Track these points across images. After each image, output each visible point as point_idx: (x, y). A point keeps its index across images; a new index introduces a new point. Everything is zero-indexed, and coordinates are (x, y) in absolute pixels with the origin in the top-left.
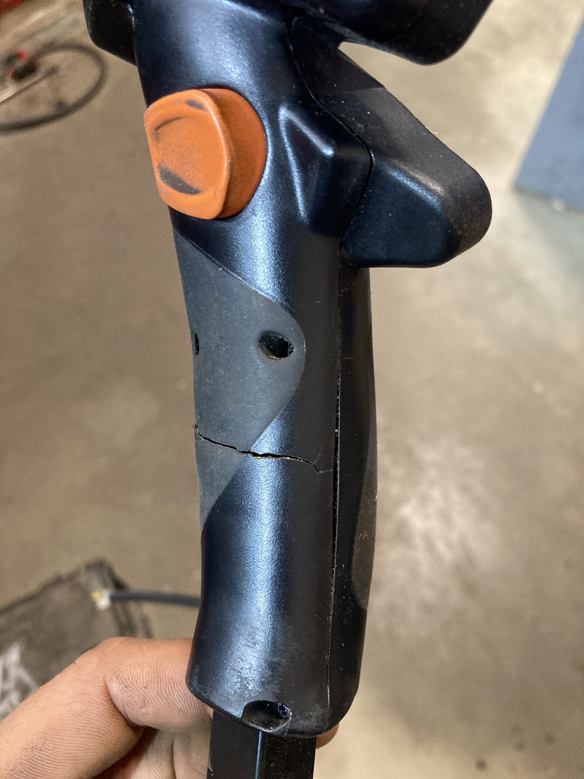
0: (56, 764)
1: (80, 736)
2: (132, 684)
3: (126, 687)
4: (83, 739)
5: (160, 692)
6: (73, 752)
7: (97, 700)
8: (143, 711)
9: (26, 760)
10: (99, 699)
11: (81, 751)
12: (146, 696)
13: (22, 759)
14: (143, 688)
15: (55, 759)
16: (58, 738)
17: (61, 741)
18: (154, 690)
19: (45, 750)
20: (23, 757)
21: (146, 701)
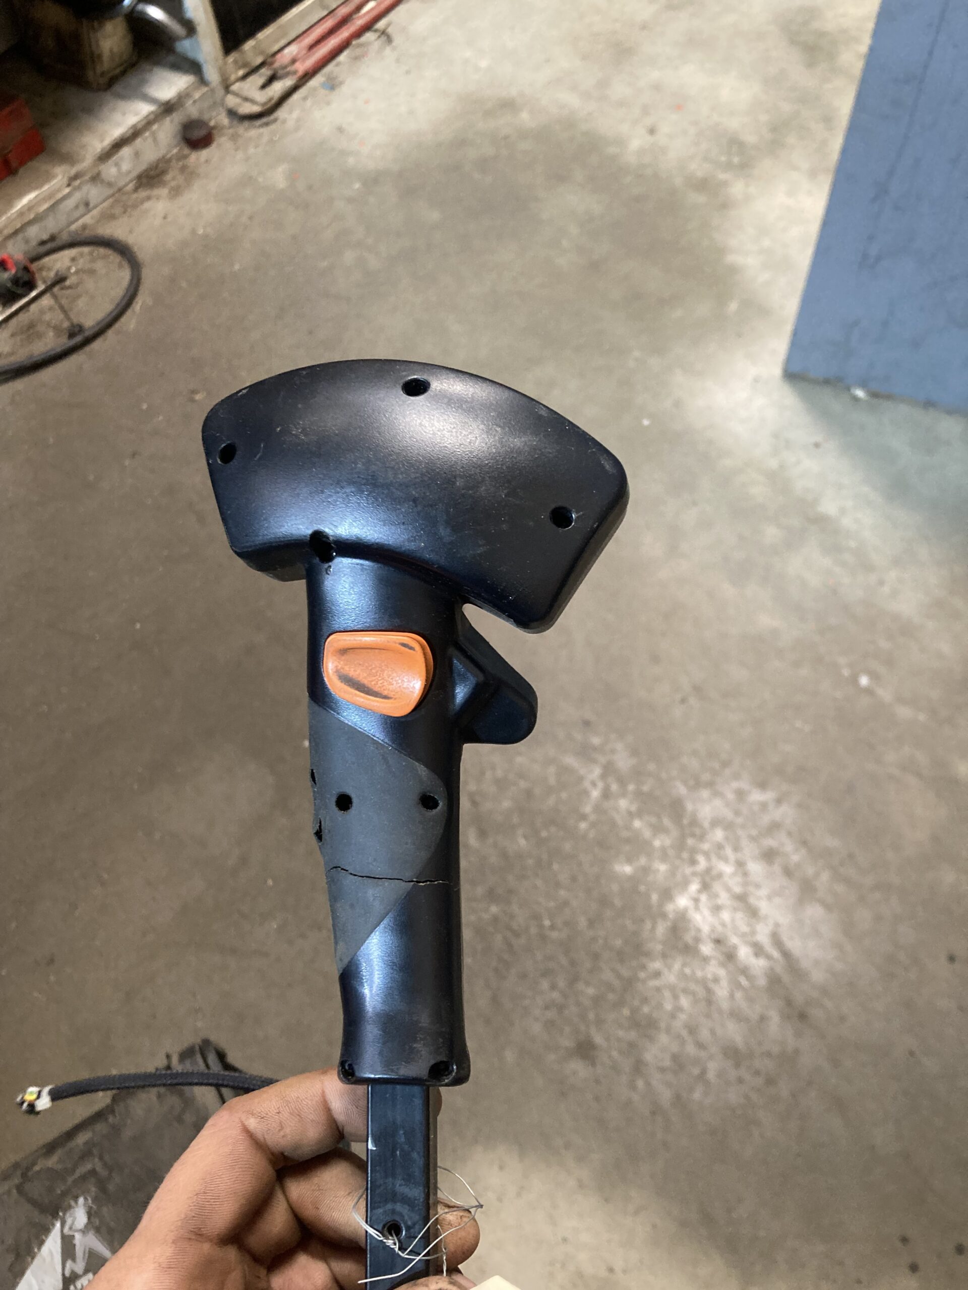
0: (221, 1200)
1: (235, 1171)
2: (267, 1114)
3: (262, 1118)
4: (238, 1173)
5: (292, 1111)
6: (232, 1186)
7: (241, 1137)
8: (282, 1133)
9: (194, 1206)
10: (241, 1136)
11: (238, 1184)
12: (281, 1119)
13: (191, 1206)
14: (277, 1114)
15: (219, 1196)
16: (217, 1178)
17: (220, 1180)
18: (286, 1112)
19: (208, 1192)
20: (191, 1205)
21: (282, 1124)
